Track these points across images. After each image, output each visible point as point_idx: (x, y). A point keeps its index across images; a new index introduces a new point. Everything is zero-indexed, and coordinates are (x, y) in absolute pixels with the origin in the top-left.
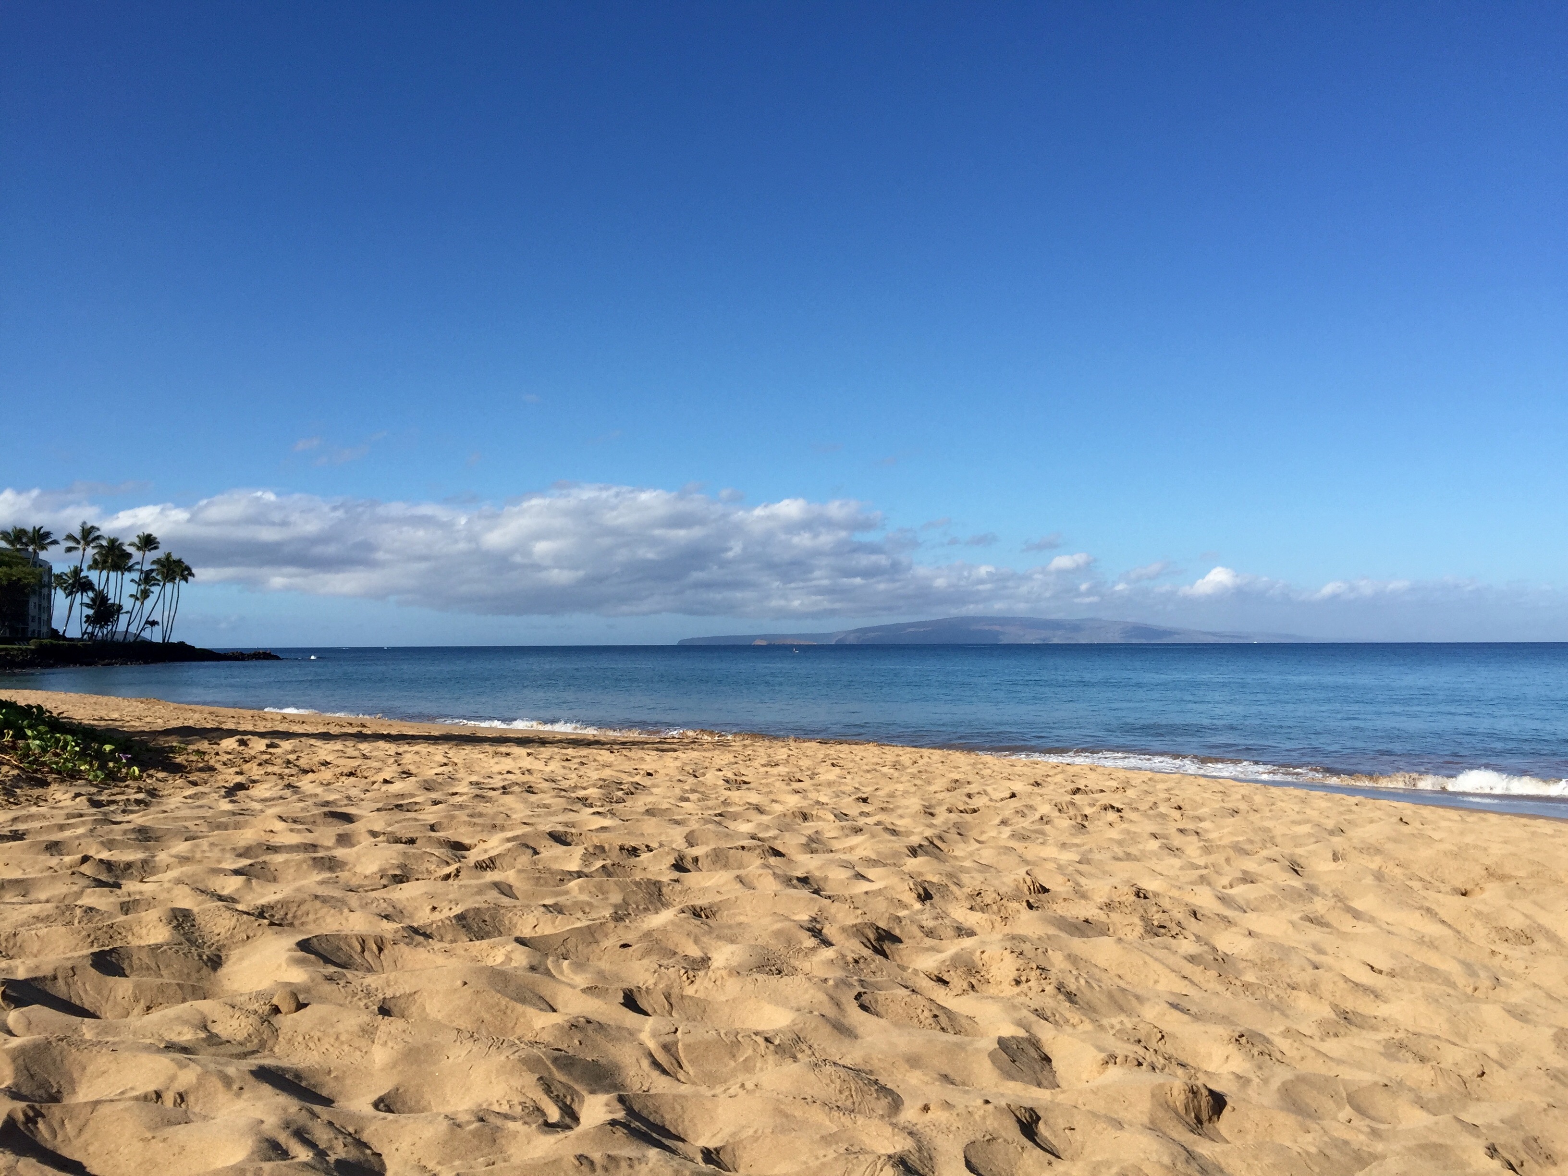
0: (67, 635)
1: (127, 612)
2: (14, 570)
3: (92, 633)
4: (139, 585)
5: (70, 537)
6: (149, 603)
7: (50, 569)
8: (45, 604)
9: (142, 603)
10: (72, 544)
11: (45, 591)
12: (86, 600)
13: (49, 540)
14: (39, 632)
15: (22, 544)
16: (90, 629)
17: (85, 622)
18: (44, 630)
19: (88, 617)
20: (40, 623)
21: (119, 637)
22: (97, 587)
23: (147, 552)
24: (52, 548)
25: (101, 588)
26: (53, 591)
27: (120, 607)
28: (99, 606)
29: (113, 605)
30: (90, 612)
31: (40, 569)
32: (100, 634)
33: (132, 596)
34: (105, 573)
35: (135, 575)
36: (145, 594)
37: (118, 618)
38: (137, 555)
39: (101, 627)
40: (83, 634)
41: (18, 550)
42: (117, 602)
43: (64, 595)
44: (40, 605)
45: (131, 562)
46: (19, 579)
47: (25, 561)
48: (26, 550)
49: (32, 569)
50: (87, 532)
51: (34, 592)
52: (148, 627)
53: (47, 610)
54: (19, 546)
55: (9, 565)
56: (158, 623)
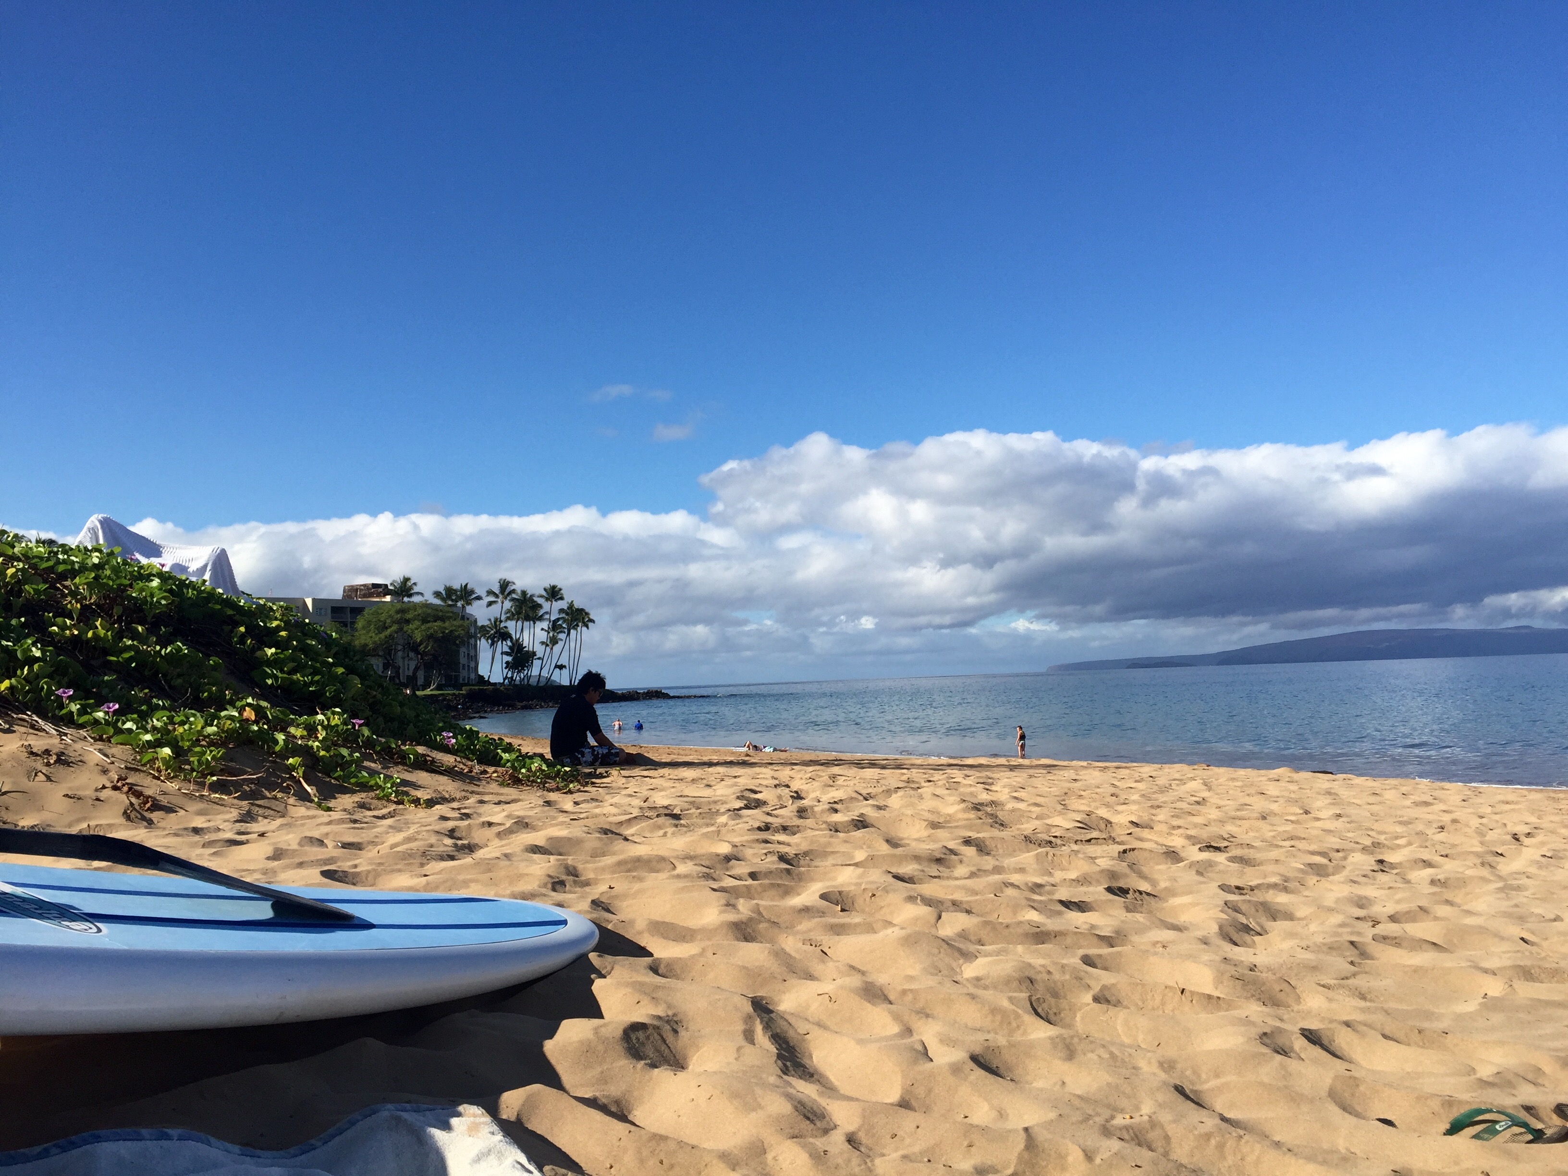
0: (492, 681)
1: (539, 658)
2: (447, 624)
3: (512, 677)
4: (549, 633)
5: (490, 593)
6: (557, 648)
7: (476, 621)
8: (472, 653)
9: (552, 649)
10: (492, 599)
11: (472, 641)
12: (506, 649)
13: (474, 596)
14: (469, 678)
15: (452, 600)
16: (509, 675)
17: (506, 668)
18: (473, 676)
19: (507, 663)
20: (469, 670)
21: (533, 682)
22: (514, 637)
23: (554, 602)
24: (476, 603)
25: (518, 637)
26: (478, 641)
27: (534, 654)
28: (516, 654)
29: (527, 652)
30: (509, 659)
31: (468, 622)
33: (542, 643)
34: (520, 623)
35: (545, 625)
36: (554, 641)
37: (532, 663)
38: (546, 606)
39: (519, 672)
40: (504, 679)
41: (450, 606)
42: (531, 649)
43: (488, 645)
44: (469, 655)
45: (541, 612)
46: (451, 631)
47: (455, 616)
48: (455, 605)
49: (461, 622)
50: (504, 585)
51: (463, 643)
52: (557, 670)
53: (474, 658)
54: (450, 603)
55: (442, 619)
56: (565, 667)
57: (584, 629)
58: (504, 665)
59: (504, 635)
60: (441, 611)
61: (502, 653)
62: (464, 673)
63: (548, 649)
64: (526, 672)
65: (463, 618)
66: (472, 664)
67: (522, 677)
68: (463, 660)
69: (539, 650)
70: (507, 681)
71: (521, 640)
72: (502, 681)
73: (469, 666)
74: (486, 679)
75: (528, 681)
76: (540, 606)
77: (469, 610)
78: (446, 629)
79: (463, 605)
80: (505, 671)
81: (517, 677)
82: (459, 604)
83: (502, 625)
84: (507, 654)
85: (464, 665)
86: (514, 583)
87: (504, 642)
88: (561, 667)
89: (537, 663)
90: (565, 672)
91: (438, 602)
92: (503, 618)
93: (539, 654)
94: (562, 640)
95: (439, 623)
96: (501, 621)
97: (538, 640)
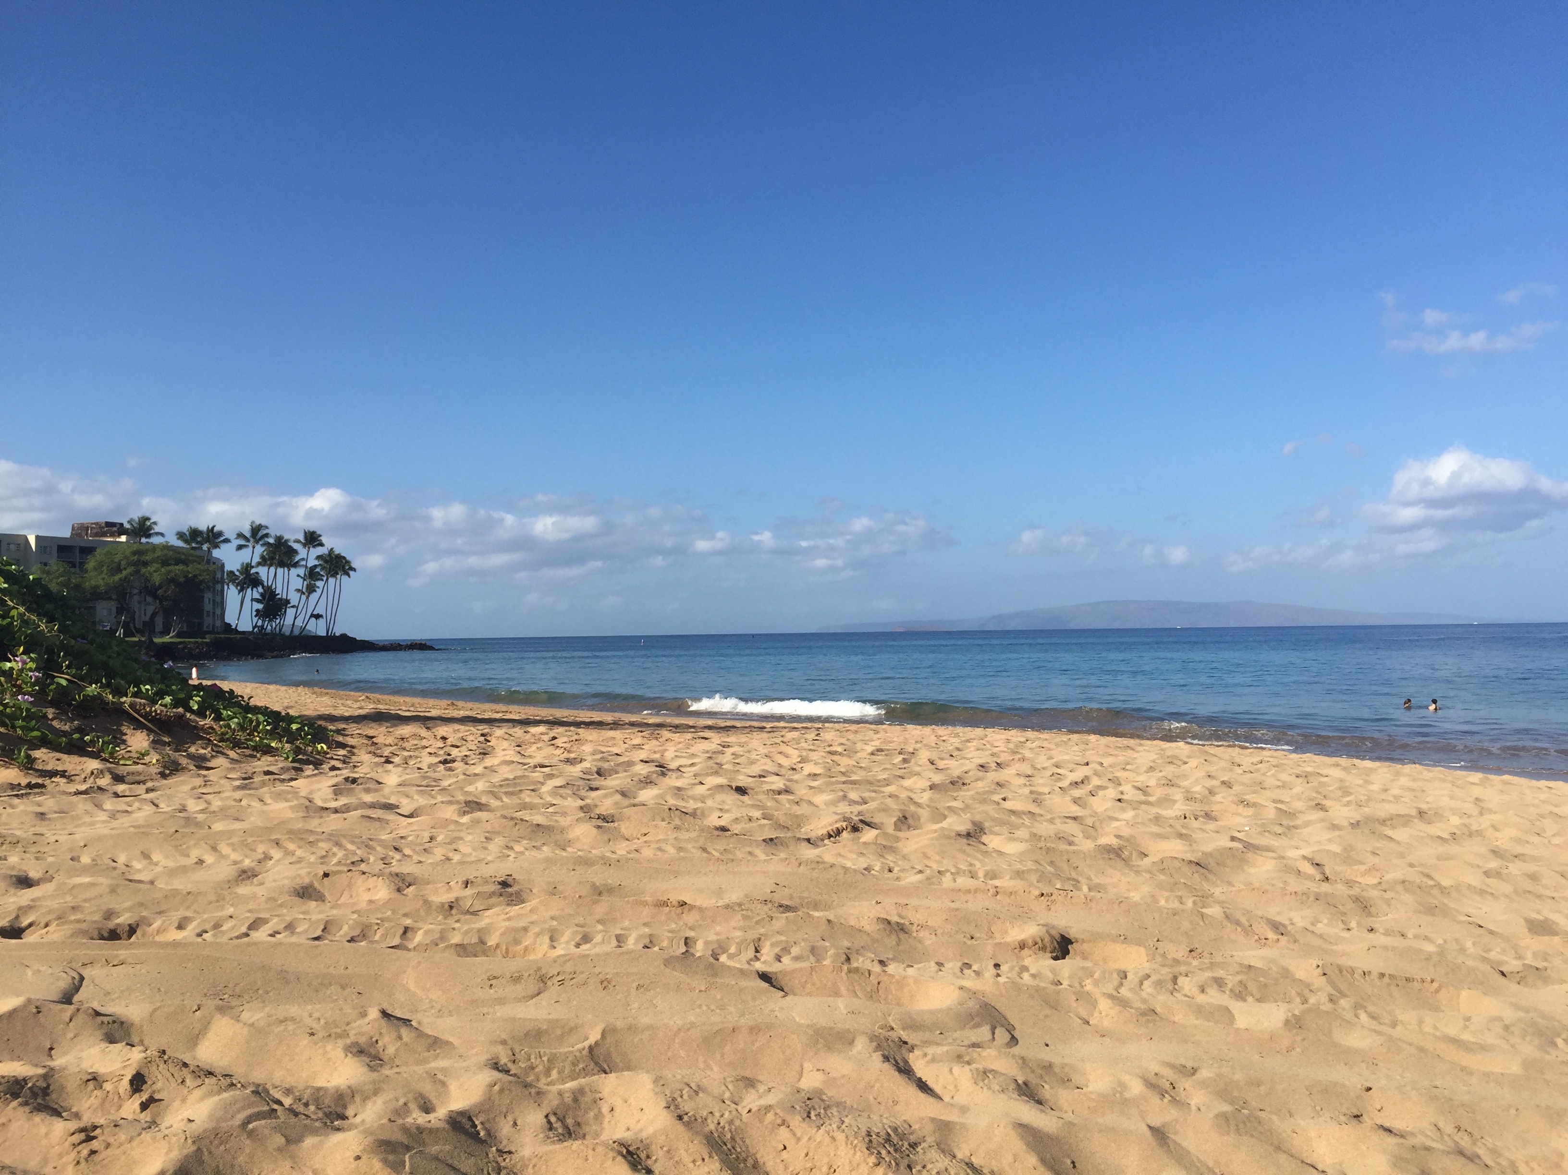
0: (240, 629)
1: (293, 607)
2: (190, 568)
3: (263, 626)
4: (305, 580)
5: (240, 535)
6: (314, 597)
7: (223, 565)
8: (218, 599)
9: (308, 598)
10: (243, 542)
11: (219, 587)
12: (257, 596)
13: (222, 539)
14: (214, 625)
15: (197, 543)
16: (260, 623)
17: (256, 616)
18: (218, 623)
19: (257, 611)
20: (214, 617)
21: (287, 631)
22: (265, 584)
23: (312, 549)
24: (224, 546)
25: (270, 584)
26: (226, 587)
27: (287, 602)
28: (268, 601)
29: (280, 599)
30: (260, 606)
31: (214, 566)
32: (269, 627)
33: (298, 590)
34: (272, 569)
35: (301, 571)
36: (311, 589)
37: (285, 612)
38: (302, 552)
39: (270, 621)
40: (254, 628)
41: (193, 548)
42: (284, 597)
43: (237, 592)
44: (214, 601)
45: (297, 558)
46: (195, 576)
47: (200, 559)
48: (201, 548)
49: (206, 566)
50: (256, 528)
51: (208, 588)
52: (313, 619)
53: (220, 604)
54: (194, 545)
55: (186, 563)
56: (321, 616)
57: (345, 578)
58: (254, 613)
59: (255, 581)
60: (183, 554)
61: (252, 600)
62: (208, 621)
63: (304, 597)
64: (278, 621)
65: (208, 562)
66: (218, 612)
67: (274, 626)
68: (208, 606)
69: (294, 598)
70: (256, 630)
71: (274, 587)
72: (251, 630)
73: (214, 613)
74: (234, 627)
75: (280, 630)
76: (295, 552)
77: (216, 553)
78: (188, 572)
79: (209, 549)
80: (255, 619)
82: (205, 547)
83: (253, 571)
84: (257, 601)
85: (208, 612)
86: (267, 527)
87: (255, 589)
88: (318, 617)
89: (291, 612)
91: (180, 544)
92: (254, 563)
93: (293, 602)
94: (319, 588)
95: (181, 567)
96: (252, 567)
97: (292, 588)
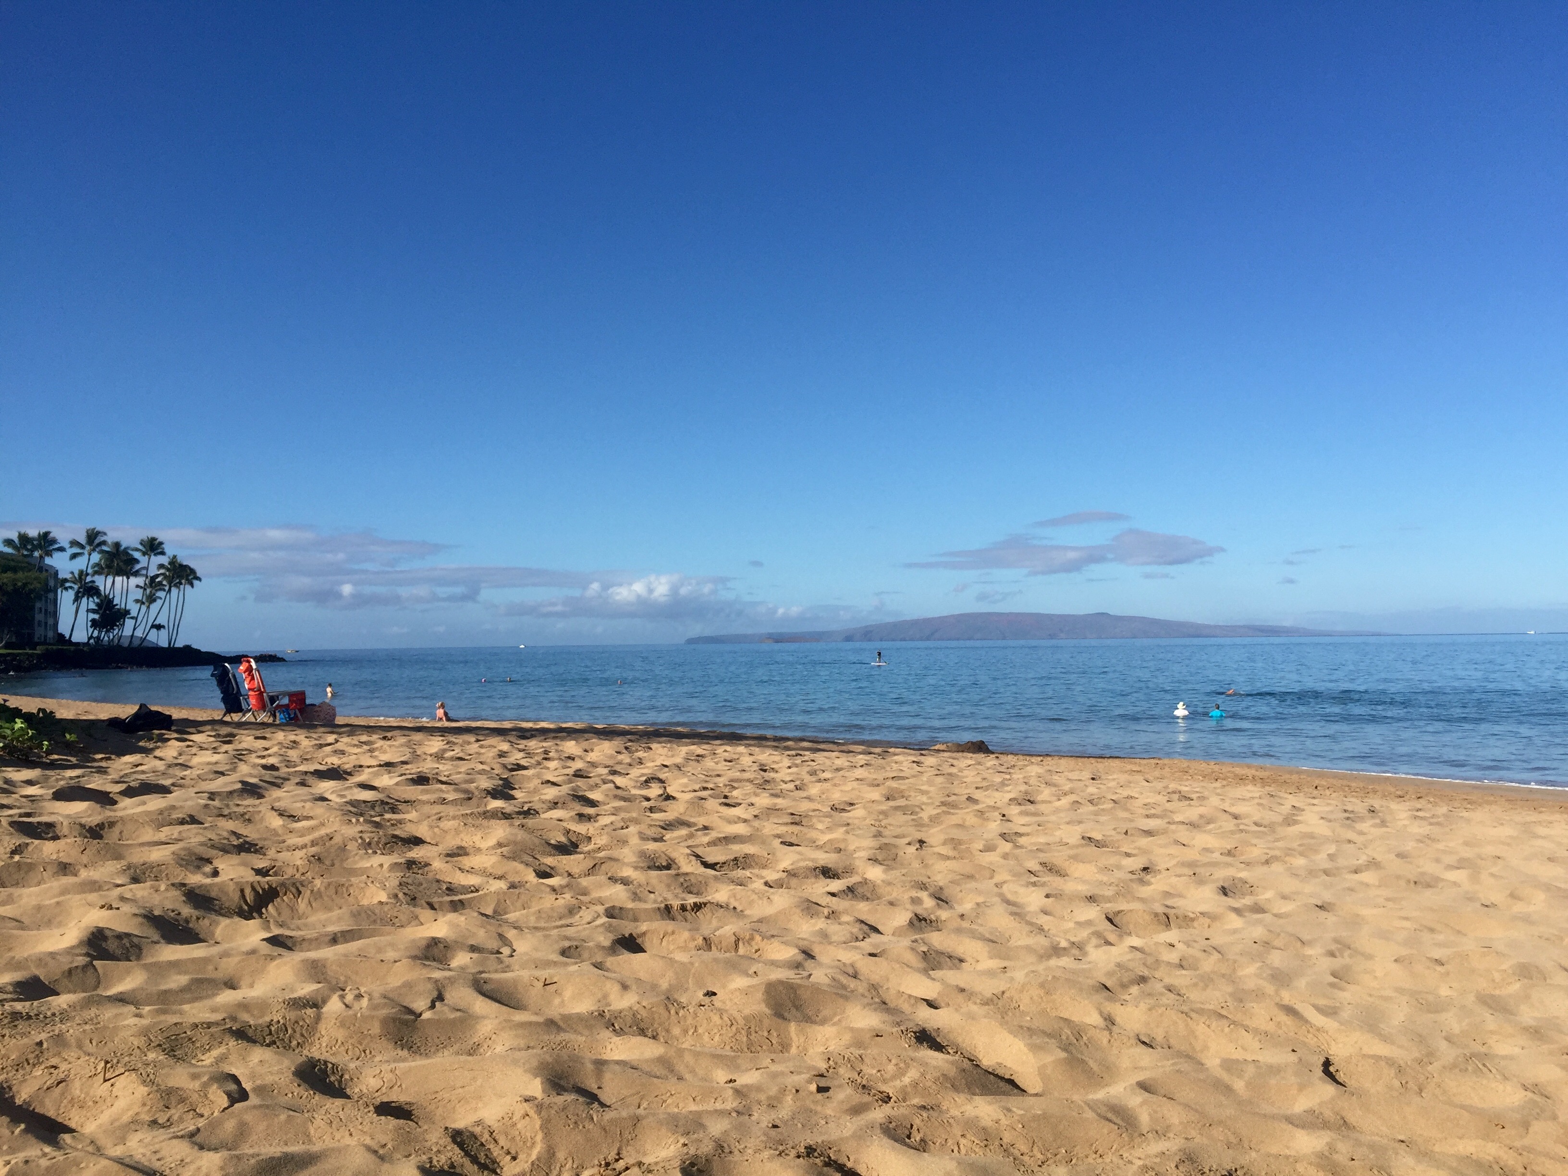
2: (20, 576)
4: (145, 589)
5: (74, 543)
6: (155, 607)
7: (56, 573)
8: (51, 608)
9: (148, 607)
10: (78, 550)
11: (51, 596)
12: (92, 606)
13: (56, 546)
14: (46, 636)
15: (27, 550)
16: (96, 634)
17: (91, 627)
18: (50, 634)
19: (93, 621)
20: (46, 627)
21: (125, 643)
22: (103, 593)
23: (153, 557)
24: (57, 555)
25: (107, 593)
26: (59, 594)
27: (127, 612)
28: (105, 611)
29: (119, 609)
30: (96, 616)
31: (48, 574)
34: (110, 577)
37: (124, 622)
38: (143, 560)
39: (107, 631)
40: (89, 639)
42: (123, 606)
43: (71, 601)
44: (46, 610)
45: (137, 567)
47: (29, 567)
50: (93, 537)
52: (154, 631)
54: (26, 553)
56: (163, 627)
57: (188, 587)
58: (90, 624)
59: (90, 590)
61: (88, 611)
63: (144, 608)
64: (115, 632)
65: (41, 569)
66: (51, 621)
67: (111, 637)
68: (39, 617)
69: (134, 608)
70: (92, 641)
71: (111, 596)
72: (86, 641)
73: (46, 623)
74: (67, 638)
76: (137, 561)
77: (48, 561)
79: (41, 557)
80: (91, 630)
81: (105, 638)
82: (36, 554)
83: (89, 579)
84: (93, 611)
85: (39, 622)
86: (105, 534)
87: (91, 599)
88: (159, 627)
89: (129, 624)
90: (163, 633)
91: (9, 550)
92: (90, 571)
93: (134, 613)
94: (161, 598)
95: (9, 574)
96: (87, 574)
97: (132, 597)
